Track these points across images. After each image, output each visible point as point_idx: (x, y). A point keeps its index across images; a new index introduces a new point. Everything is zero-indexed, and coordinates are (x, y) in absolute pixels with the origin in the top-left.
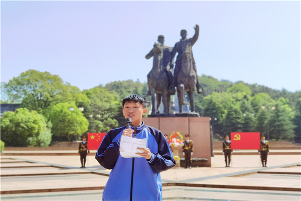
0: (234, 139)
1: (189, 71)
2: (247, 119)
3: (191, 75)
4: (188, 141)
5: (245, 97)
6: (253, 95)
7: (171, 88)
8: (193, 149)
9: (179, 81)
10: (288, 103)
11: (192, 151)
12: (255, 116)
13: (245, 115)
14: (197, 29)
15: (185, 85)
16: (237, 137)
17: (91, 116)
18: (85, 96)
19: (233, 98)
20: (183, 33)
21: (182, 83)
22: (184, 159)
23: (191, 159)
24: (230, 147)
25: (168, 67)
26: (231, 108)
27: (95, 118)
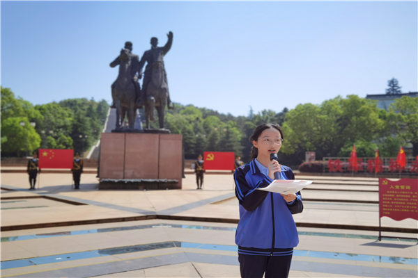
0: (207, 159)
1: (160, 83)
2: (199, 140)
3: (162, 87)
5: (197, 119)
6: (204, 117)
9: (148, 93)
10: (236, 126)
12: (206, 137)
13: (197, 136)
14: (170, 36)
15: (155, 98)
16: (210, 157)
17: (43, 132)
18: (38, 112)
19: (187, 119)
20: (154, 41)
21: (153, 96)
26: (185, 128)
27: (47, 134)
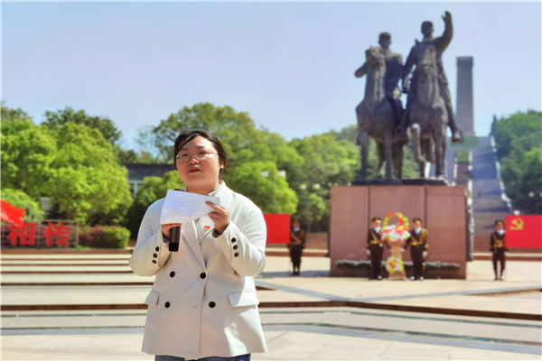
0: (512, 228)
1: (430, 99)
3: (435, 105)
4: (419, 230)
7: (399, 131)
8: (427, 246)
9: (412, 118)
11: (425, 249)
14: (447, 18)
15: (422, 126)
16: (517, 224)
17: (303, 187)
18: (293, 151)
20: (427, 27)
21: (417, 121)
22: (410, 263)
23: (424, 264)
24: (504, 243)
25: (396, 92)
27: (311, 190)
